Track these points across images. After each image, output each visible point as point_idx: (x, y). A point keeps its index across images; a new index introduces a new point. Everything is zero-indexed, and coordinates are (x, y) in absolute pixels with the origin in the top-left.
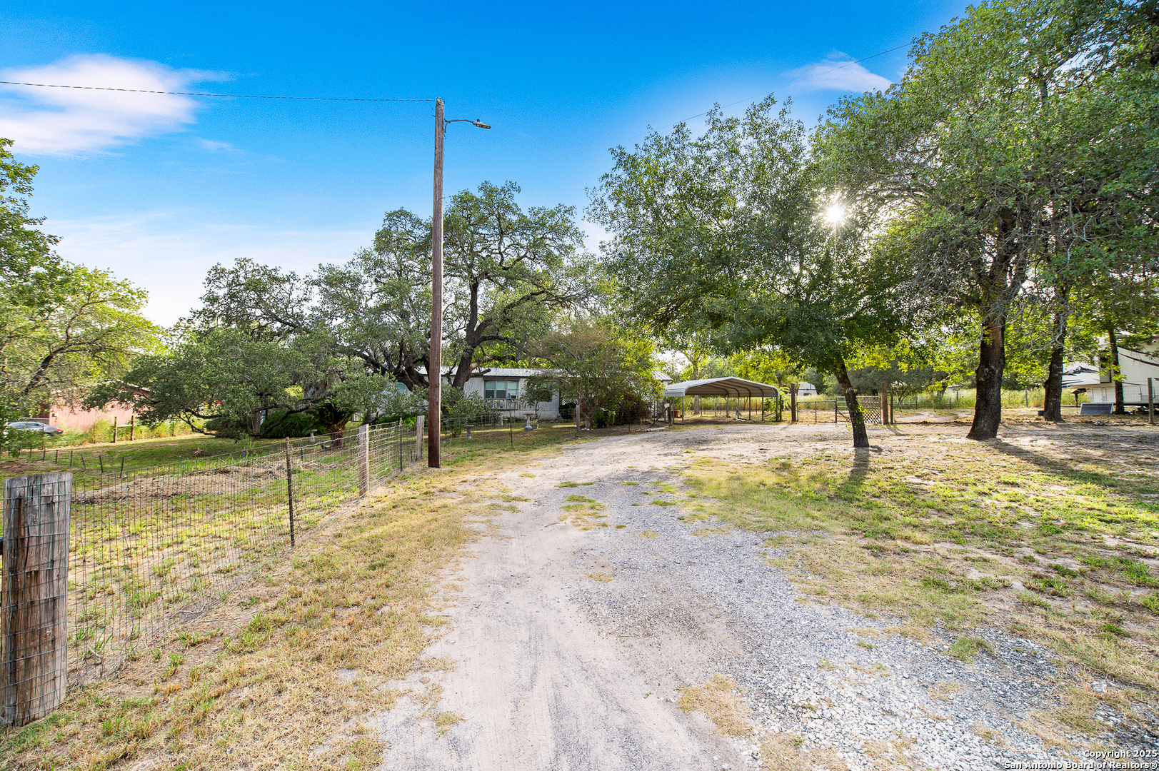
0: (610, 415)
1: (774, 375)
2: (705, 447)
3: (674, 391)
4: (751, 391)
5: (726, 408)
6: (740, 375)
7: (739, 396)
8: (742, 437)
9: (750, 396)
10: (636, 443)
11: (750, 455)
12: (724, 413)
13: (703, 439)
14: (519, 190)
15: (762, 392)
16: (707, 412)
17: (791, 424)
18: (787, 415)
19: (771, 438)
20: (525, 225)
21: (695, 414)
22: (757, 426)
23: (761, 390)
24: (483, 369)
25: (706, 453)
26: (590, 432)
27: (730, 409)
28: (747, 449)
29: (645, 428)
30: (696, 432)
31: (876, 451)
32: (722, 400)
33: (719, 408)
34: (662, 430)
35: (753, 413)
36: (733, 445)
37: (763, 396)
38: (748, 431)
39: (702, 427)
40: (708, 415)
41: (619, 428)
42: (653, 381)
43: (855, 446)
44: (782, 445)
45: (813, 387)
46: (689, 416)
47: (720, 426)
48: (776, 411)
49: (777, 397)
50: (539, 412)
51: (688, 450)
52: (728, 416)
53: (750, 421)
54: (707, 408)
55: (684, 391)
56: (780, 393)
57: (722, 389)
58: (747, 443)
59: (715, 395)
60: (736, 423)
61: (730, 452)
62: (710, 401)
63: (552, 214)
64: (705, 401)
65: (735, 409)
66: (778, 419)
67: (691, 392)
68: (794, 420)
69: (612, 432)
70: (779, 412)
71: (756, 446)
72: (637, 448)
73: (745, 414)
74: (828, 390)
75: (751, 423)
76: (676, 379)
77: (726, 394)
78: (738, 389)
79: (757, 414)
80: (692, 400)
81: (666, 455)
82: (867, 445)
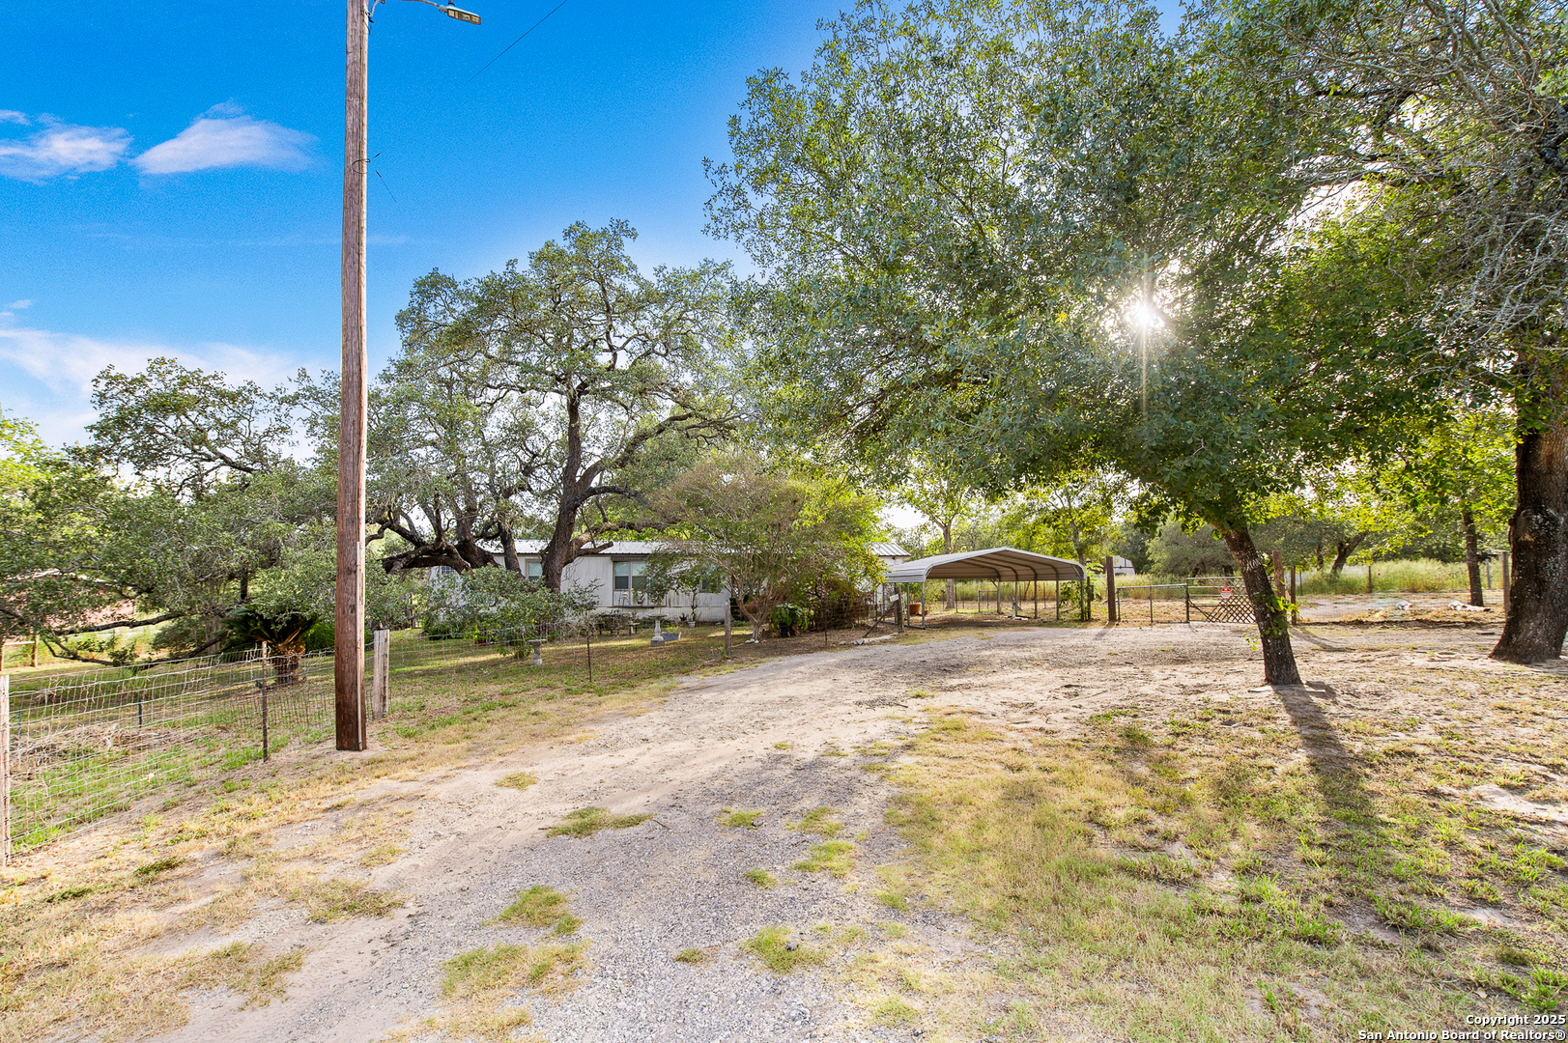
0: (799, 614)
1: (1072, 545)
2: (955, 682)
3: (908, 573)
4: (1037, 570)
5: (997, 597)
6: (1018, 546)
7: (1017, 579)
8: (1027, 654)
9: (1036, 579)
10: (827, 671)
11: (1049, 704)
12: (993, 607)
13: (954, 662)
14: (633, 235)
15: (1056, 572)
16: (968, 604)
17: (1109, 626)
18: (1099, 609)
19: (1080, 657)
20: (650, 297)
21: (949, 607)
22: (1051, 631)
23: (1055, 568)
24: (600, 543)
25: (955, 698)
26: (758, 647)
27: (1003, 599)
28: (1038, 686)
29: (857, 637)
30: (943, 644)
31: (1322, 696)
32: (990, 586)
33: (986, 598)
34: (884, 642)
35: (1041, 605)
36: (1011, 675)
37: (1057, 579)
38: (1037, 642)
39: (956, 634)
40: (967, 611)
41: (815, 638)
42: (866, 557)
43: (1269, 680)
44: (1107, 673)
45: (1129, 563)
46: (937, 612)
47: (987, 632)
48: (1081, 603)
49: (1082, 580)
50: (698, 611)
51: (919, 690)
52: (999, 612)
53: (1036, 621)
54: (967, 598)
55: (924, 573)
56: (1087, 573)
57: (988, 568)
58: (1038, 671)
59: (980, 578)
60: (1014, 624)
61: (1006, 694)
62: (973, 587)
63: (694, 278)
64: (961, 587)
65: (1010, 600)
66: (1085, 618)
67: (936, 573)
68: (1113, 618)
69: (795, 646)
70: (1085, 604)
71: (1053, 677)
72: (823, 685)
73: (1027, 607)
74: (1154, 567)
75: (1039, 625)
76: (916, 553)
77: (997, 576)
78: (1016, 567)
79: (1048, 608)
80: (940, 586)
81: (872, 704)
82: (1297, 681)
